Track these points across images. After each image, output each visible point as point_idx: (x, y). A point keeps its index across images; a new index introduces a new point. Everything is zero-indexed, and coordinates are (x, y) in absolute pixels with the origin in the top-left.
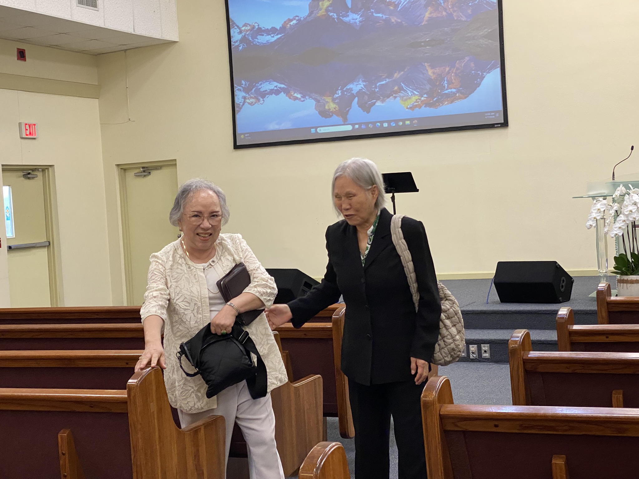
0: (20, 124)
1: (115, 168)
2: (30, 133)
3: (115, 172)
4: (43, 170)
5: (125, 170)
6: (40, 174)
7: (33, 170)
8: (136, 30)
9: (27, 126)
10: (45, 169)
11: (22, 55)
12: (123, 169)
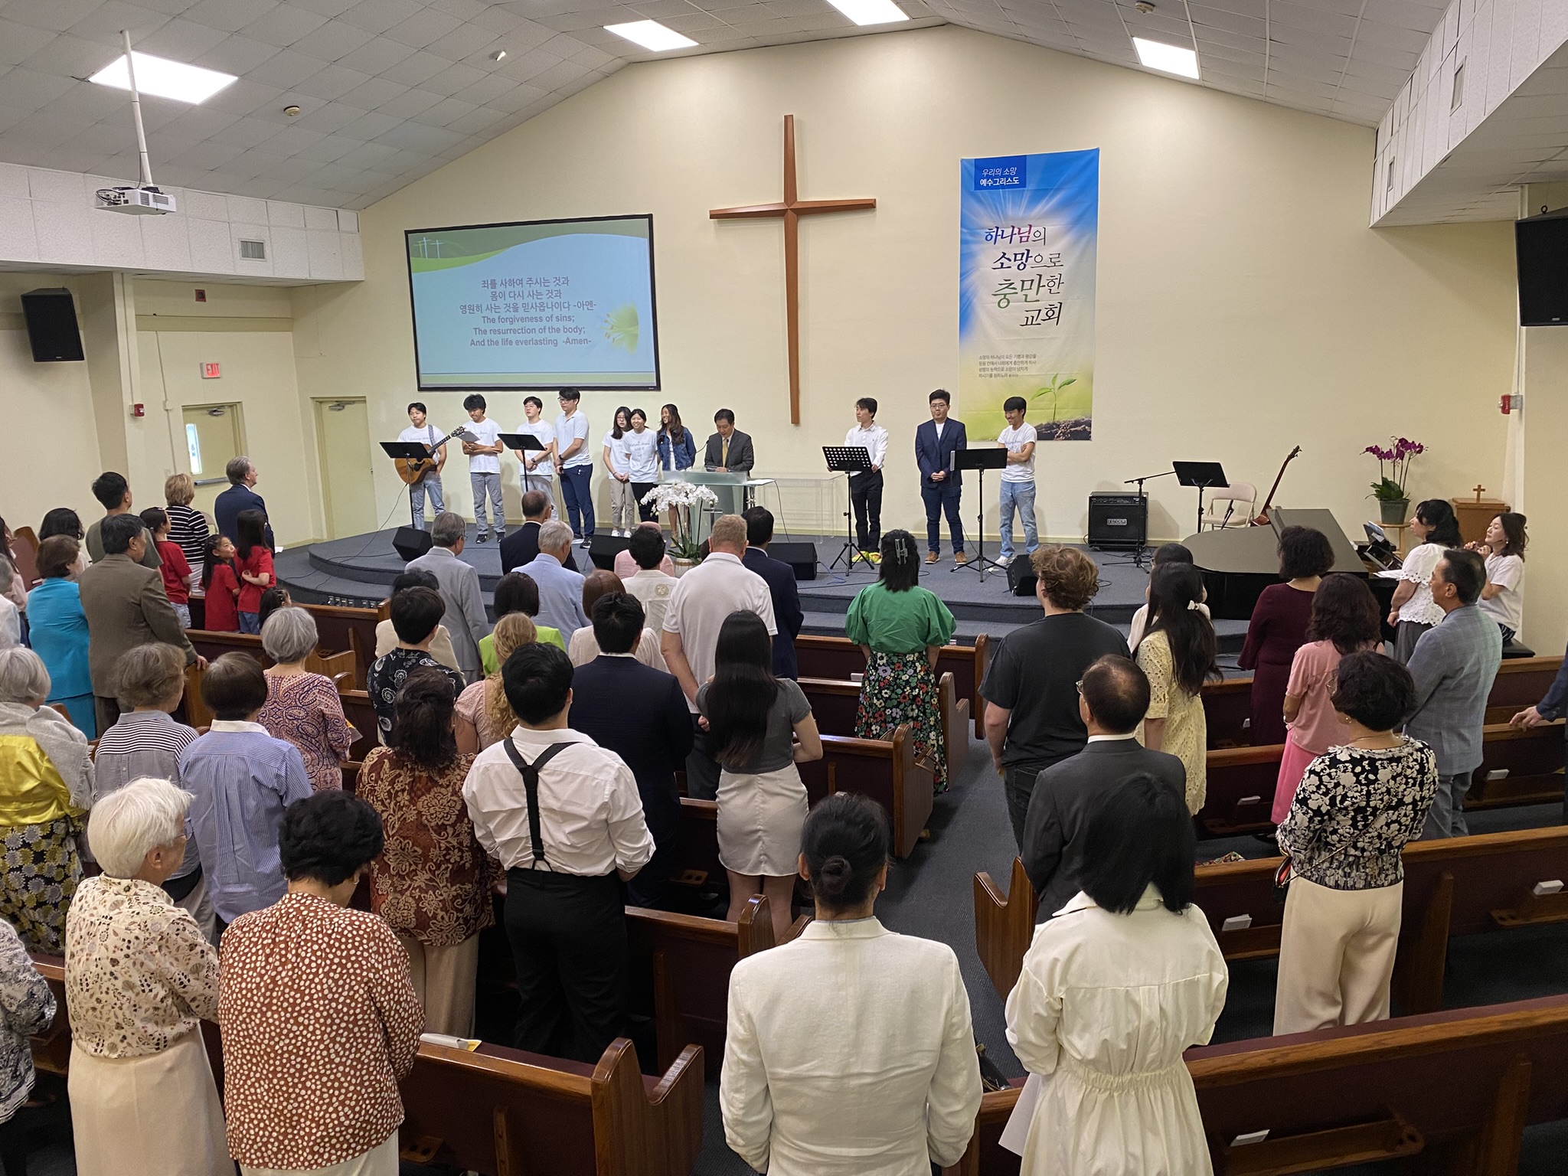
0: (201, 365)
1: (310, 401)
2: (213, 373)
3: (311, 404)
4: (231, 406)
5: (321, 402)
6: (228, 410)
7: (219, 407)
8: (312, 275)
9: (210, 367)
10: (232, 406)
11: (201, 296)
12: (320, 402)
